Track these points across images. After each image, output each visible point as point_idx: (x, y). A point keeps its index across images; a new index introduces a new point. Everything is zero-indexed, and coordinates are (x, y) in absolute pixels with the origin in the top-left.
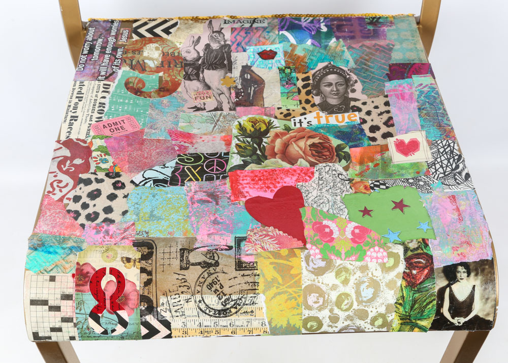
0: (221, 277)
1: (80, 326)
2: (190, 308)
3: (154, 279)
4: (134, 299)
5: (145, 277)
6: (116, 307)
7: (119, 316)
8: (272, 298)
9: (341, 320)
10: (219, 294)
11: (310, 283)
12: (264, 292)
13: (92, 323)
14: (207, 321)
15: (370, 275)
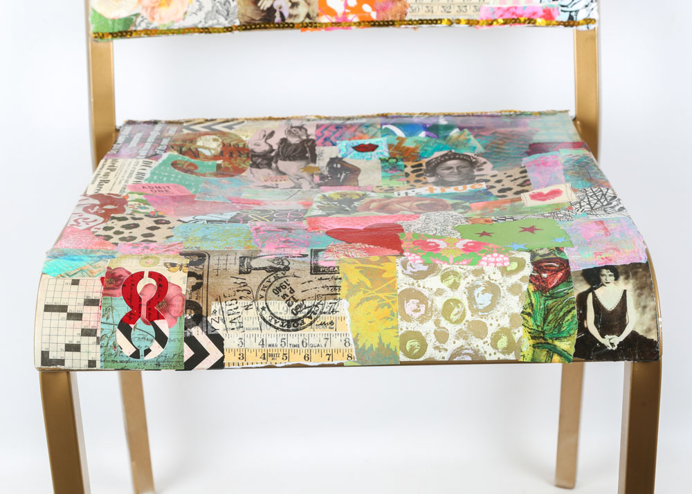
0: (291, 281)
1: (104, 342)
2: (251, 318)
3: (205, 282)
4: (178, 304)
5: (193, 281)
6: (152, 317)
7: (157, 329)
8: (358, 305)
9: (451, 338)
10: (289, 299)
11: (407, 287)
12: (347, 297)
13: (120, 337)
14: (273, 336)
15: (486, 278)
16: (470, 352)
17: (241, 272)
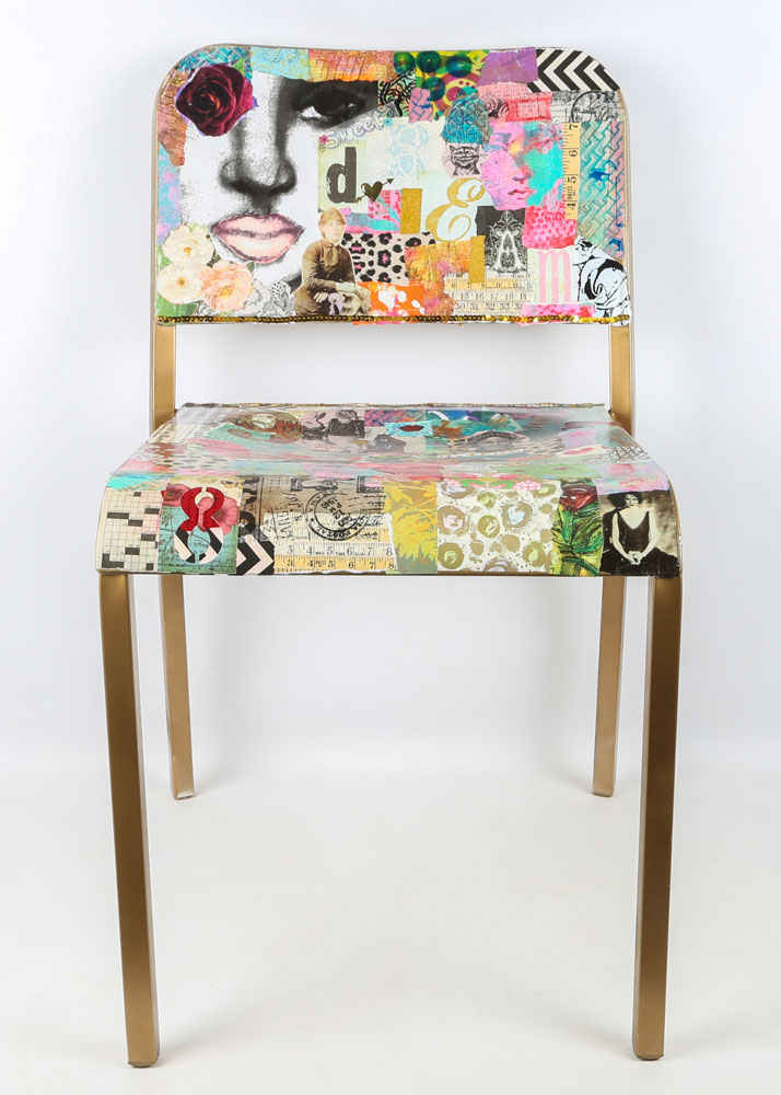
0: (339, 497)
1: (162, 547)
2: (301, 527)
3: (259, 496)
4: (233, 515)
5: (248, 495)
6: (208, 525)
7: (212, 535)
8: (400, 519)
9: (486, 550)
10: (336, 512)
11: (446, 504)
12: (390, 512)
13: (178, 543)
14: (320, 545)
15: (520, 499)
16: (504, 564)
17: (292, 490)
